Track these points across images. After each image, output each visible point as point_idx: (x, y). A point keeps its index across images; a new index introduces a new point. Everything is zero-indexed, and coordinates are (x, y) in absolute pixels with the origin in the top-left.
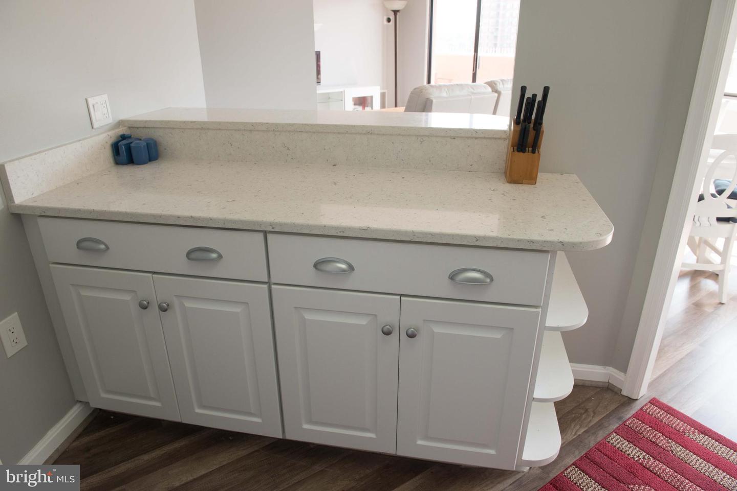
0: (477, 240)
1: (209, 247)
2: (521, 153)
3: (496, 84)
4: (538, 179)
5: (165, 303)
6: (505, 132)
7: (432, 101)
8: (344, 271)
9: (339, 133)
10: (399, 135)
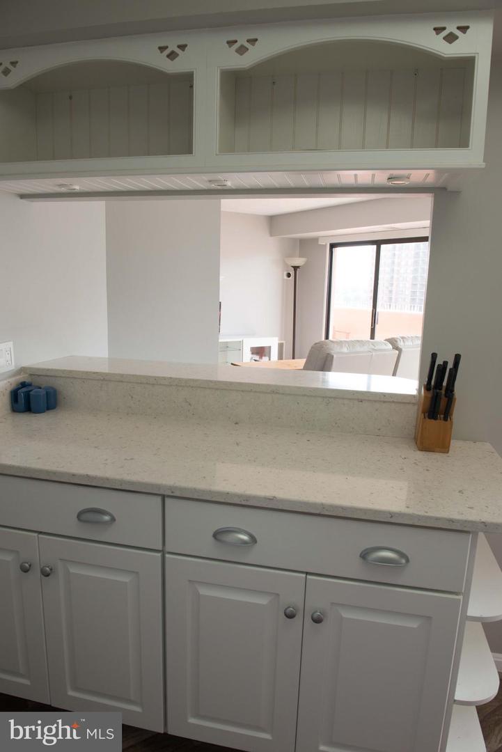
0: (392, 517)
1: (102, 508)
2: (432, 420)
3: (396, 341)
4: (451, 448)
5: (48, 567)
6: (414, 396)
7: (333, 357)
8: (244, 542)
9: (242, 391)
10: (305, 395)
